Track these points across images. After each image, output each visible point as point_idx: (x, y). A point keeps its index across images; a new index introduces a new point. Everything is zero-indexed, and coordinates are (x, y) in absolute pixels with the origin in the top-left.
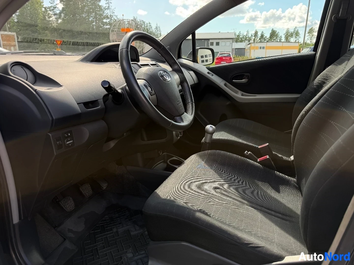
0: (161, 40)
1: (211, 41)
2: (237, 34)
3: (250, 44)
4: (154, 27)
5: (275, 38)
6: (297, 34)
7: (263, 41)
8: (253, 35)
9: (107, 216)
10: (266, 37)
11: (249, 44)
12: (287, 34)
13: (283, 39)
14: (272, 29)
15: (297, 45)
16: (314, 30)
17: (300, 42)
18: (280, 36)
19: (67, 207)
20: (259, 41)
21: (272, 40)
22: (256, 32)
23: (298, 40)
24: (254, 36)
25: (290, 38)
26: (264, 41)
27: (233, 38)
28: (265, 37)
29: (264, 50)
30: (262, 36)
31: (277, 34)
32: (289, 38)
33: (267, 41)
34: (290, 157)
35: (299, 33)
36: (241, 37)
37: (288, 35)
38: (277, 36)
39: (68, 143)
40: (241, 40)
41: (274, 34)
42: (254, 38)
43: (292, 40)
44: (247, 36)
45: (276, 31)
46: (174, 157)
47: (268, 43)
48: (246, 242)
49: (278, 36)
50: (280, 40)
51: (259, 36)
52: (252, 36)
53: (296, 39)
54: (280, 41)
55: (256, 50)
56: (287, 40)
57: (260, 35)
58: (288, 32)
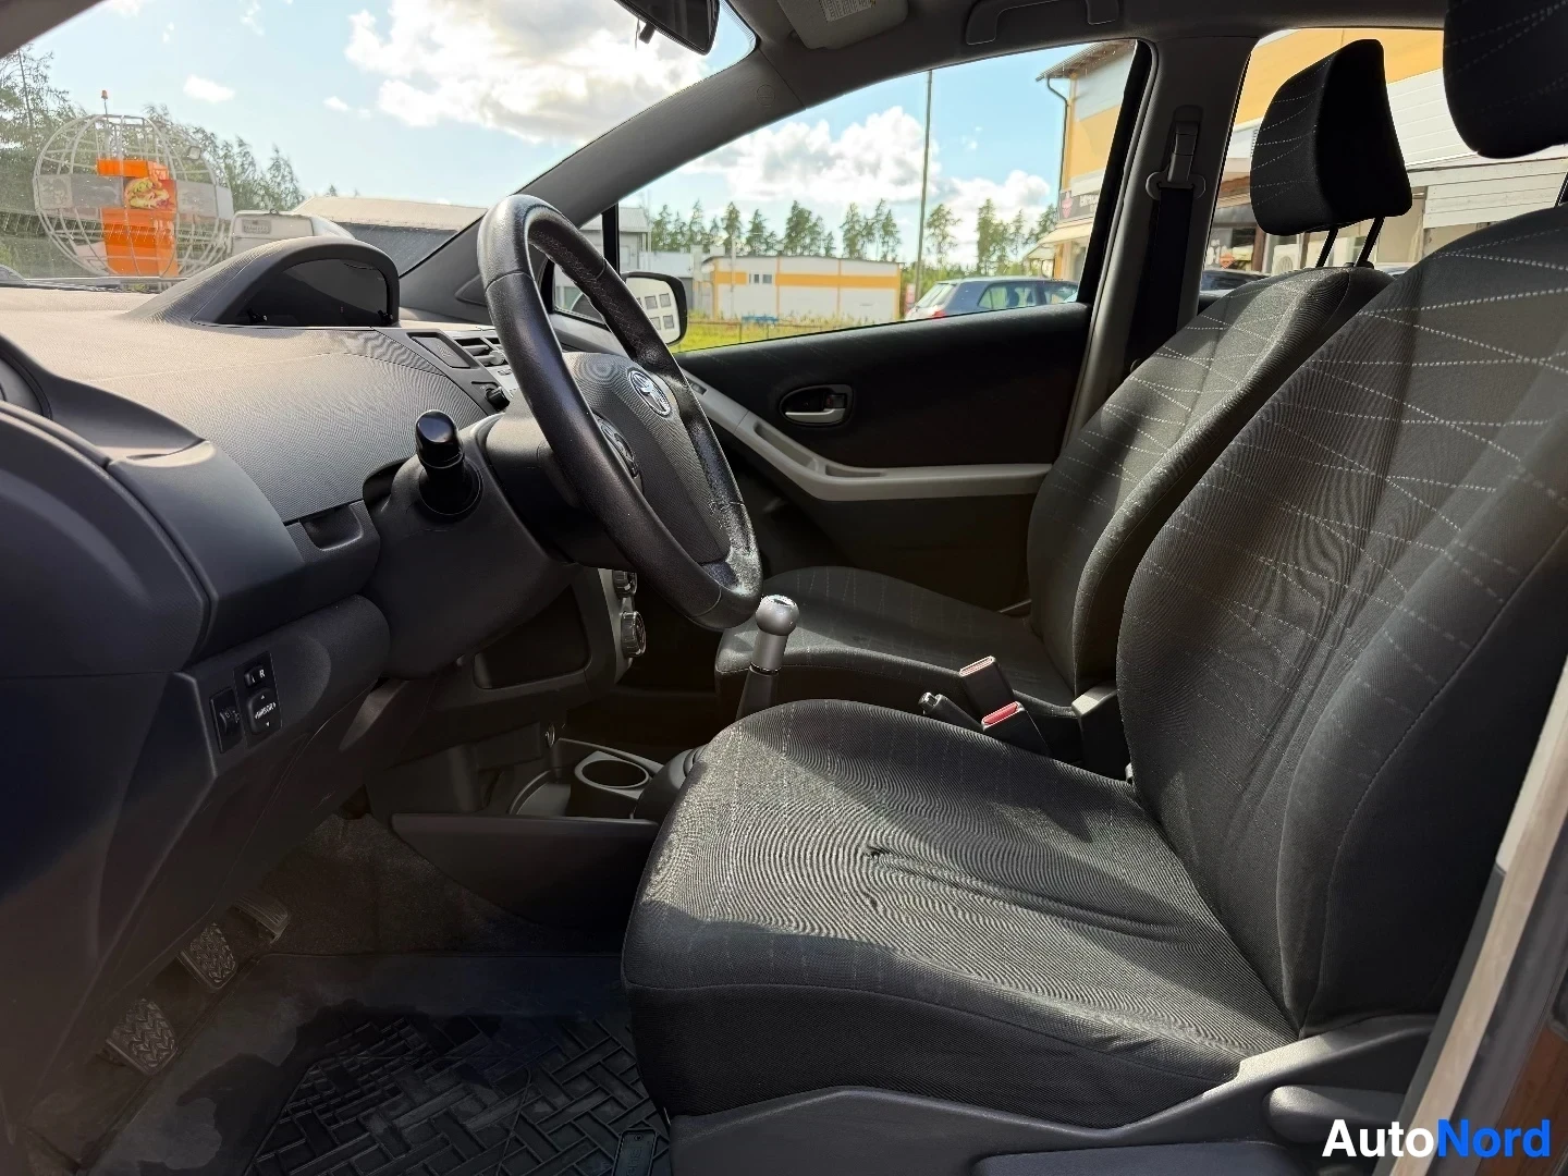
0: (461, 233)
2: (655, 214)
3: (710, 259)
4: (263, 163)
5: (808, 241)
6: (888, 228)
7: (762, 253)
8: (720, 224)
9: (316, 1068)
10: (772, 234)
11: (706, 261)
12: (853, 228)
13: (840, 249)
14: (792, 204)
15: (893, 271)
16: (948, 217)
17: (899, 260)
18: (826, 233)
19: (139, 1052)
20: (747, 249)
21: (796, 247)
22: (731, 213)
23: (893, 251)
24: (726, 229)
25: (863, 245)
26: (766, 250)
27: (641, 233)
28: (768, 234)
29: (772, 287)
30: (757, 228)
31: (815, 225)
32: (860, 243)
33: (780, 254)
34: (1070, 704)
35: (894, 225)
36: (671, 228)
37: (856, 233)
38: (814, 232)
39: (260, 714)
40: (673, 241)
41: (799, 223)
42: (724, 235)
43: (873, 251)
44: (695, 228)
45: (810, 213)
46: (595, 750)
47: (783, 261)
48: (1099, 1035)
49: (819, 234)
50: (828, 249)
51: (743, 230)
52: (715, 226)
53: (885, 249)
54: (828, 255)
55: (739, 288)
56: (851, 252)
57: (750, 227)
58: (855, 219)
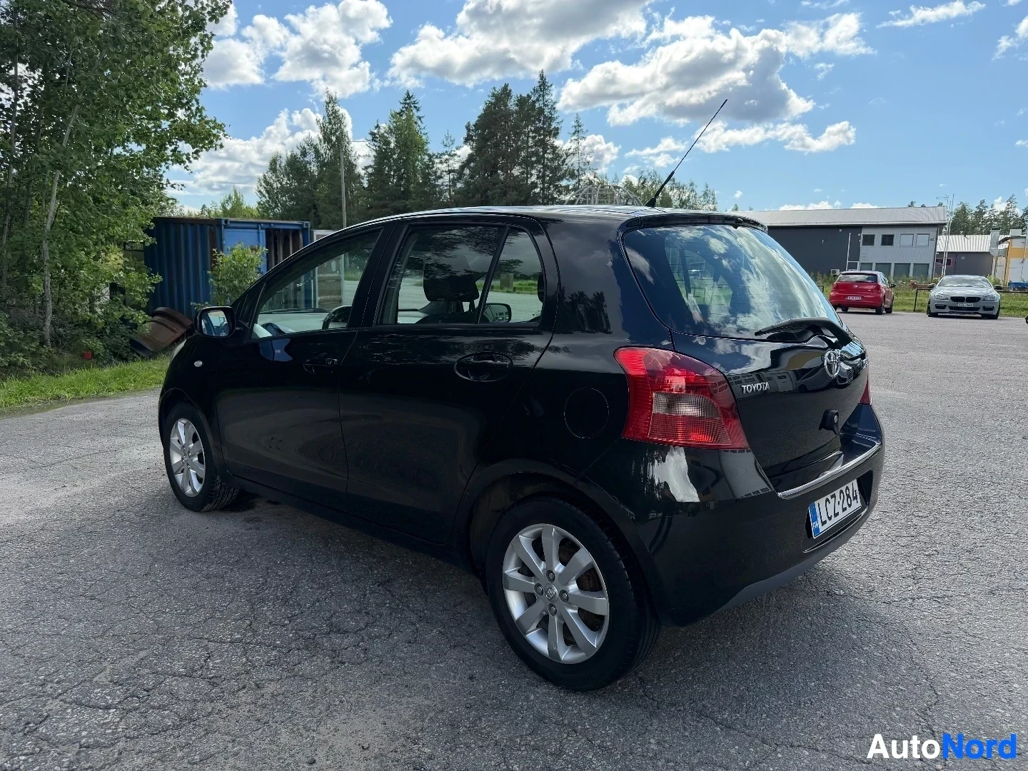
1: (865, 232)
3: (1006, 239)
11: (1003, 241)
27: (940, 224)
